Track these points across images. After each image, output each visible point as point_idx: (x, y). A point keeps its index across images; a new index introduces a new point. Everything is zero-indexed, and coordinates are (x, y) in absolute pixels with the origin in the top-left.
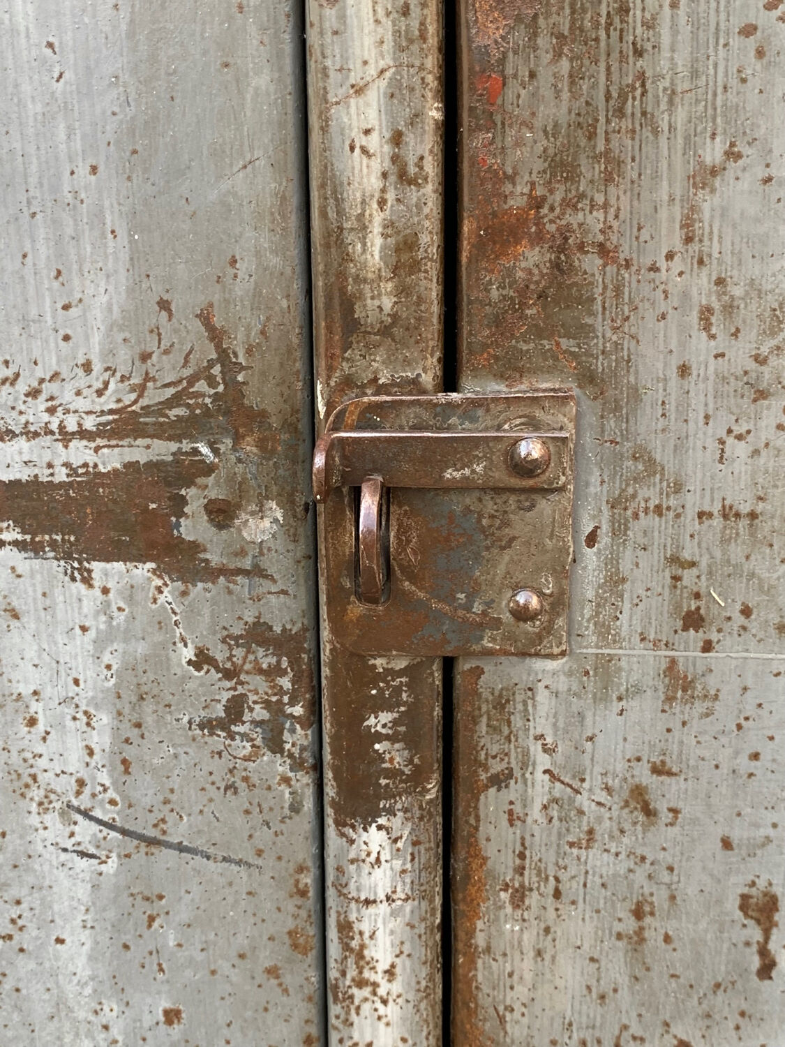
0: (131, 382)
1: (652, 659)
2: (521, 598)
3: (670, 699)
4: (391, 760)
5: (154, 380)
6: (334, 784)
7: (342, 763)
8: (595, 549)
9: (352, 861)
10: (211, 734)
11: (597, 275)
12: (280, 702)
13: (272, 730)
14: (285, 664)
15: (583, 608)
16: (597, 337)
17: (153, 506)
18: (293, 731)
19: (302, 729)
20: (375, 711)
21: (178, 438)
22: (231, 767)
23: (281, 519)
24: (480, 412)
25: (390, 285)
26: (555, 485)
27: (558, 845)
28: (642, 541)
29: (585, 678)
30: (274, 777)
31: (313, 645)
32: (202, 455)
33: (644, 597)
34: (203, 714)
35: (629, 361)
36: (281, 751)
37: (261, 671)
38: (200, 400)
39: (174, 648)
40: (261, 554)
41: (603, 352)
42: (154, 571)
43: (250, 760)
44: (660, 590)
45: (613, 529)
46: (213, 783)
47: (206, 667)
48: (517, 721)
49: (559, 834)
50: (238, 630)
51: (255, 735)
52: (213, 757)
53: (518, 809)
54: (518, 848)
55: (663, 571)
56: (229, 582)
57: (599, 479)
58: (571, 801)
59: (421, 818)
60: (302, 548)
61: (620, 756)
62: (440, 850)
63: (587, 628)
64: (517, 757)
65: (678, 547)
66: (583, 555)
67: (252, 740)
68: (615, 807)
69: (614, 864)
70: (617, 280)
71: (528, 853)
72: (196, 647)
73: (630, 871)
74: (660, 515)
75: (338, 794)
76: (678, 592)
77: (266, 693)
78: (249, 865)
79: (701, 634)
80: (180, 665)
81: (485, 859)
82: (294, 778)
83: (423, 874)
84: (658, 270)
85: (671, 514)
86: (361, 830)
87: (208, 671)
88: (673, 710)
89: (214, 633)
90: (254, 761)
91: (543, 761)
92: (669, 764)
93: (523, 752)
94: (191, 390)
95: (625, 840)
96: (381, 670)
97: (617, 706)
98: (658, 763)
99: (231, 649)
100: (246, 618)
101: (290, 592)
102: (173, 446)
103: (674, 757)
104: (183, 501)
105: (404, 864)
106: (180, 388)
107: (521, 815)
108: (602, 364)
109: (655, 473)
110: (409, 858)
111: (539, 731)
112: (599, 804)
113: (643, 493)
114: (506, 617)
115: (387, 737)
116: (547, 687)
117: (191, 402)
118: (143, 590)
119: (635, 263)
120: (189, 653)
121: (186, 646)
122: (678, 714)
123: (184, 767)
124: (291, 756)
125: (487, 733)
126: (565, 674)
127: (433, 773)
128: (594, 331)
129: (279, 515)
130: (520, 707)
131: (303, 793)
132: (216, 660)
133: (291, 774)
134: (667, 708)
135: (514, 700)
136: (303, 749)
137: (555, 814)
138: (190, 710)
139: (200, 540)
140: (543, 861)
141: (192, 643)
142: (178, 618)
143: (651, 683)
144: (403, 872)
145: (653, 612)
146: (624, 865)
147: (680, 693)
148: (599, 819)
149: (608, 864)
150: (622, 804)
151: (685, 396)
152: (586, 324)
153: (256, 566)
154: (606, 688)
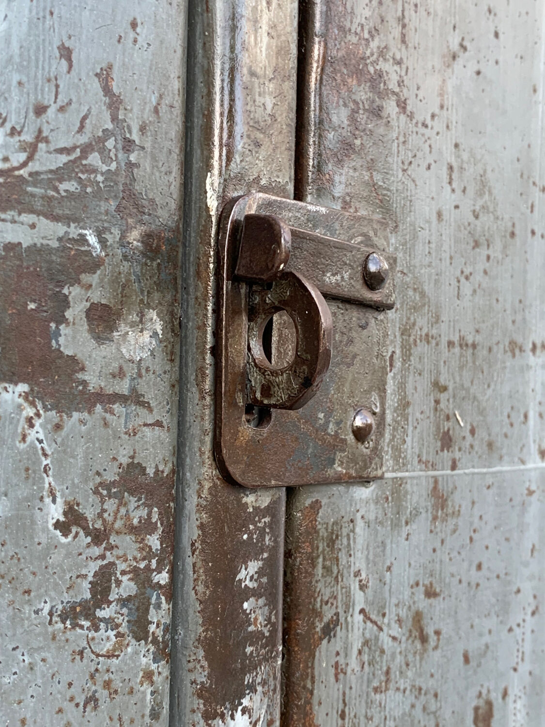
0: (22, 138)
1: (424, 480)
3: (434, 519)
4: (255, 621)
5: (47, 140)
8: (392, 374)
10: (75, 625)
11: (395, 120)
12: (148, 568)
13: (138, 609)
14: (155, 517)
16: (394, 176)
17: (32, 306)
18: (158, 606)
19: (167, 601)
20: (246, 560)
21: (67, 220)
22: (93, 669)
23: (160, 332)
24: (337, 226)
26: (389, 301)
27: (367, 694)
28: (418, 366)
29: (386, 505)
30: (136, 676)
32: (89, 245)
33: (420, 421)
34: (66, 597)
35: (411, 201)
36: (146, 636)
37: (133, 530)
38: (92, 176)
39: (41, 505)
40: (140, 375)
42: (26, 396)
43: (113, 656)
44: (428, 413)
45: (403, 355)
46: (72, 699)
47: (74, 529)
48: (343, 558)
49: (369, 680)
50: (111, 476)
51: (120, 621)
52: (73, 660)
53: (341, 659)
54: (341, 707)
55: (430, 395)
56: (106, 411)
58: (377, 640)
59: (275, 690)
60: (176, 371)
61: (407, 583)
63: (387, 453)
64: (342, 599)
65: (437, 372)
67: (118, 626)
68: (403, 639)
69: (403, 703)
70: (405, 128)
71: (347, 710)
72: (66, 503)
73: (413, 706)
74: (428, 342)
76: (438, 414)
79: (450, 454)
80: (45, 530)
82: (156, 671)
84: (427, 127)
85: (434, 342)
87: (76, 535)
88: (437, 530)
89: (86, 480)
90: (118, 656)
91: (359, 600)
92: (434, 585)
93: (346, 592)
94: (84, 162)
95: (409, 673)
96: (251, 510)
97: (405, 531)
98: (429, 585)
99: (103, 502)
100: (121, 459)
101: (165, 423)
102: (60, 229)
104: (64, 303)
106: (72, 157)
107: (344, 666)
108: (396, 200)
109: (425, 305)
111: (357, 566)
112: (394, 638)
113: (419, 322)
114: (351, 438)
115: (254, 592)
116: (362, 517)
117: (83, 177)
118: (11, 423)
119: (415, 116)
120: (56, 512)
121: (54, 501)
122: (439, 534)
123: (39, 681)
125: (323, 576)
126: (373, 502)
128: (392, 169)
129: (159, 327)
130: (345, 541)
131: (163, 691)
132: (86, 519)
133: (154, 667)
134: (433, 528)
135: (341, 535)
136: (166, 629)
137: (366, 658)
138: (52, 594)
139: (79, 356)
140: (357, 716)
141: (62, 496)
142: (48, 461)
143: (424, 504)
145: (425, 434)
146: (408, 701)
147: (440, 512)
148: (394, 655)
149: (399, 704)
150: (408, 634)
151: (440, 238)
152: (389, 162)
153: (133, 390)
154: (398, 513)
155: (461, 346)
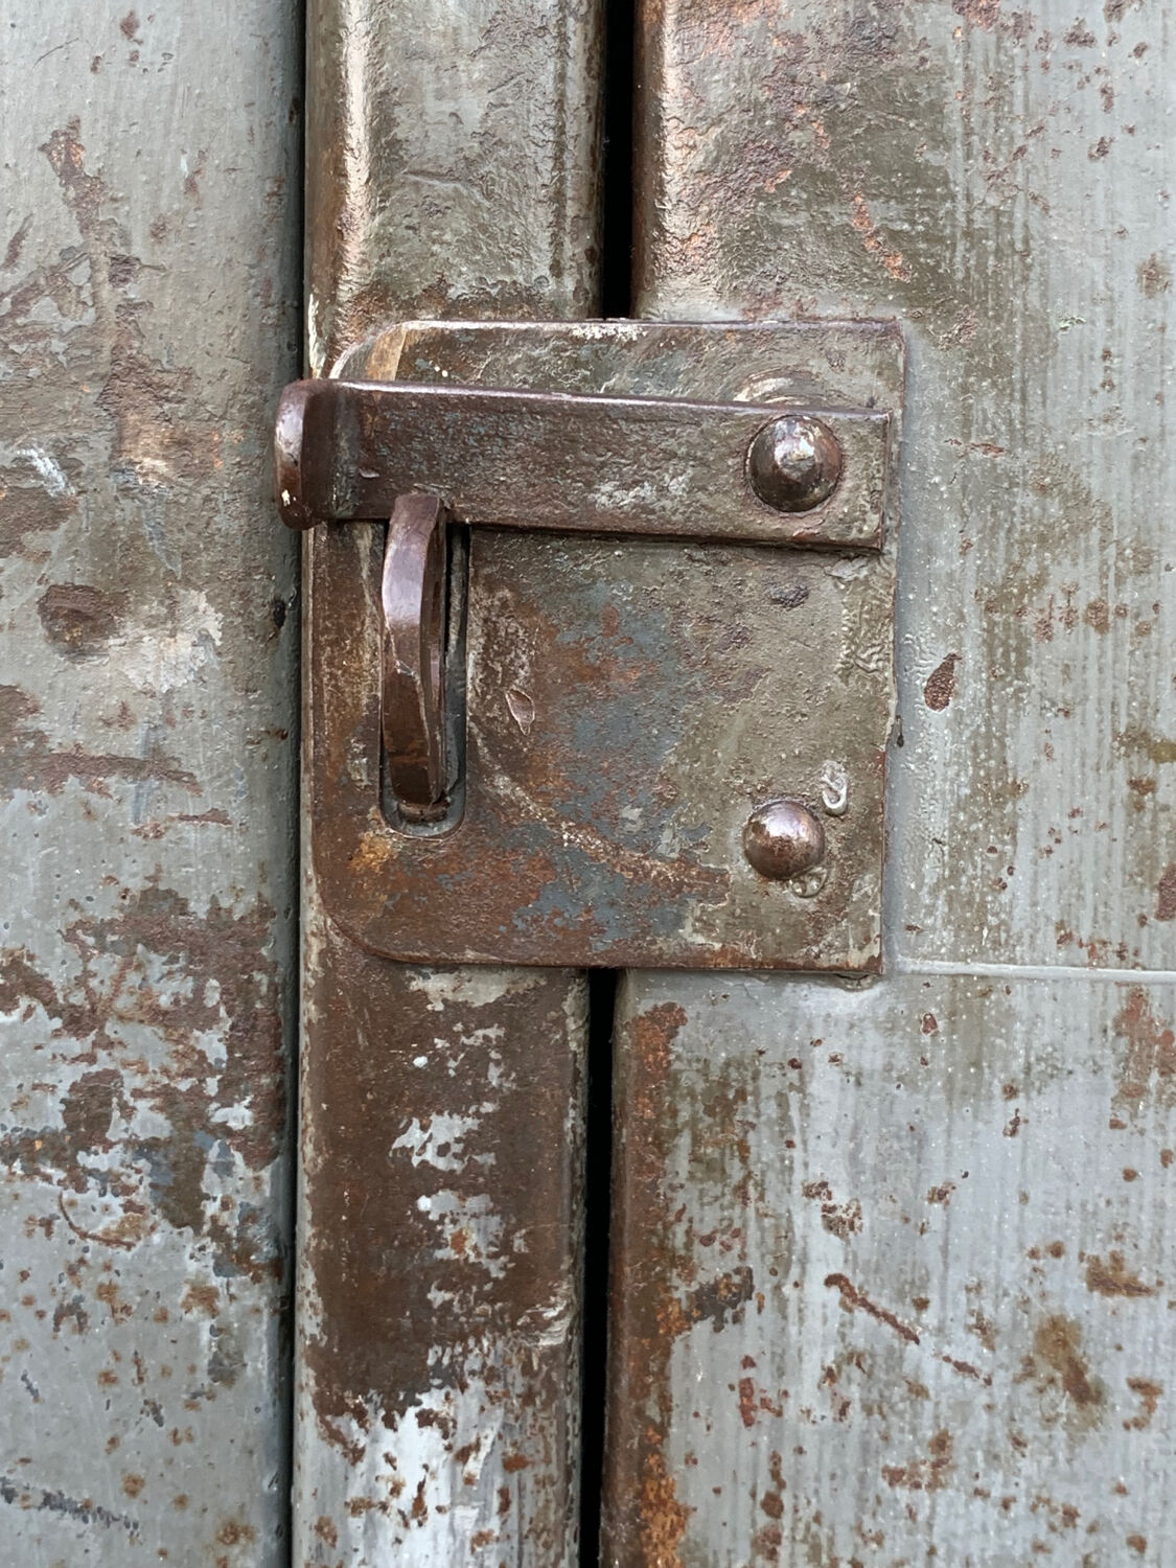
1: (1086, 989)
2: (778, 826)
3: (1132, 1093)
4: (458, 1242)
6: (318, 1301)
7: (339, 1246)
8: (947, 712)
9: (356, 1507)
10: (31, 1173)
11: (951, 49)
12: (197, 1093)
13: (175, 1166)
14: (213, 997)
15: (922, 861)
16: (953, 197)
18: (225, 1169)
19: (248, 1161)
20: (423, 1108)
22: (73, 1258)
23: (217, 635)
24: (683, 364)
25: (479, 69)
26: (854, 534)
27: (862, 1479)
28: (1064, 692)
29: (926, 1038)
30: (175, 1288)
31: (283, 954)
32: (38, 476)
33: (1065, 834)
34: (12, 1120)
35: (1026, 252)
36: (196, 1222)
37: (158, 1016)
38: (41, 344)
40: (169, 721)
41: (967, 234)
43: (119, 1243)
44: (1103, 815)
45: (993, 663)
46: (29, 1301)
47: (24, 1002)
48: (763, 1147)
49: (865, 1448)
50: (104, 909)
51: (134, 1180)
52: (30, 1233)
53: (763, 1378)
54: (765, 1485)
55: (1111, 767)
56: (90, 789)
57: (958, 539)
58: (895, 1359)
59: (528, 1398)
60: (260, 710)
61: (1012, 1240)
62: (574, 1489)
63: (931, 910)
64: (763, 1241)
65: (1144, 705)
66: (922, 726)
67: (127, 1190)
68: (1000, 1377)
69: (999, 1530)
70: (998, 63)
71: (786, 1498)
73: (1039, 1548)
74: (1102, 627)
75: (325, 1327)
76: (1147, 819)
77: (165, 1071)
78: (108, 1518)
81: (683, 1513)
82: (222, 1291)
83: (529, 1547)
84: (1090, 42)
85: (1128, 626)
86: (379, 1424)
87: (29, 1012)
88: (1140, 1123)
89: (47, 914)
90: (129, 1246)
91: (825, 1253)
92: (1130, 1264)
93: (777, 1227)
94: (20, 321)
95: (1027, 1466)
96: (440, 1007)
97: (1002, 1111)
98: (1106, 1261)
99: (86, 958)
100: (127, 881)
101: (232, 816)
103: (1144, 1245)
105: (483, 1518)
107: (772, 1395)
108: (965, 260)
109: (1088, 526)
110: (496, 1502)
111: (816, 1173)
112: (962, 1367)
113: (1062, 573)
114: (740, 869)
115: (449, 1181)
116: (834, 1059)
117: (20, 349)
119: (1037, 23)
122: (1151, 1135)
124: (218, 1233)
125: (692, 1176)
126: (877, 1026)
127: (560, 1278)
128: (946, 182)
129: (213, 624)
130: (770, 1109)
131: (244, 1333)
132: (49, 985)
133: (216, 1282)
134: (1124, 1117)
135: (756, 1093)
136: (249, 1216)
137: (854, 1393)
139: (26, 686)
140: (825, 1521)
143: (1084, 1051)
144: (481, 1538)
145: (1087, 870)
146: (1023, 1531)
147: (1154, 1079)
148: (963, 1409)
149: (985, 1530)
150: (1019, 1368)
151: (1157, 337)
152: (928, 165)
153: (155, 751)
154: (977, 1064)
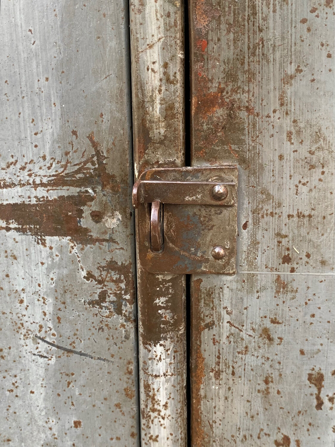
0: (61, 164)
1: (270, 276)
2: (217, 250)
3: (278, 292)
4: (165, 317)
5: (70, 163)
6: (143, 327)
7: (145, 318)
8: (246, 230)
9: (150, 359)
10: (93, 307)
11: (246, 119)
12: (121, 293)
13: (117, 305)
14: (122, 278)
15: (242, 255)
16: (246, 144)
17: (70, 214)
18: (126, 305)
19: (129, 304)
20: (159, 296)
21: (80, 186)
22: (101, 320)
23: (121, 219)
24: (200, 174)
25: (163, 124)
26: (229, 204)
27: (233, 353)
28: (265, 227)
29: (243, 284)
30: (118, 325)
31: (134, 270)
32: (89, 193)
33: (267, 250)
34: (90, 298)
35: (259, 154)
36: (121, 314)
37: (113, 281)
38: (89, 171)
39: (78, 271)
40: (113, 233)
41: (249, 150)
42: (70, 240)
43: (108, 317)
44: (273, 247)
45: (254, 222)
46: (94, 327)
47: (91, 279)
48: (216, 301)
49: (234, 348)
50: (104, 264)
51: (111, 307)
52: (94, 316)
53: (217, 338)
54: (217, 354)
55: (274, 239)
56: (100, 244)
57: (248, 202)
58: (238, 334)
59: (178, 341)
60: (129, 231)
61: (258, 315)
62: (186, 355)
63: (244, 263)
64: (216, 316)
65: (280, 229)
66: (242, 233)
67: (110, 309)
68: (256, 337)
69: (256, 361)
70: (254, 121)
71: (221, 356)
72: (87, 271)
73: (263, 364)
74: (273, 216)
75: (144, 331)
76: (280, 248)
77: (115, 290)
78: (108, 361)
79: (290, 265)
80: (81, 278)
81: (204, 359)
82: (126, 325)
83: (178, 365)
84: (270, 117)
85: (277, 216)
86: (153, 346)
87: (92, 281)
88: (279, 297)
89: (94, 265)
90: (110, 318)
91: (227, 318)
92: (278, 319)
93: (218, 314)
94: (85, 167)
95: (261, 351)
96: (161, 280)
97: (256, 295)
98: (274, 319)
99: (101, 272)
100: (107, 259)
101: (124, 248)
102: (78, 189)
103: (280, 316)
104: (82, 211)
105: (171, 360)
106: (81, 166)
107: (218, 340)
108: (248, 155)
109: (270, 199)
110: (173, 358)
111: (225, 305)
112: (250, 336)
113: (266, 207)
114: (211, 258)
115: (163, 308)
116: (228, 287)
117: (85, 171)
118: (66, 248)
119: (261, 114)
120: (84, 273)
121: (83, 270)
122: (281, 298)
123: (82, 320)
124: (125, 316)
125: (204, 306)
126: (235, 282)
127: (182, 322)
128: (245, 142)
129: (120, 217)
130: (217, 295)
131: (130, 331)
132: (95, 276)
133: (125, 323)
134: (277, 296)
135: (215, 293)
136: (130, 313)
137: (232, 340)
138: (85, 296)
139: (89, 227)
140: (227, 360)
141: (86, 269)
142: (80, 259)
143: (270, 285)
144: (171, 363)
145: (270, 256)
146: (260, 361)
147: (282, 290)
148: (250, 342)
149: (254, 361)
150: (259, 336)
151: (282, 167)
152: (242, 139)
153: (111, 238)
154: (252, 288)
155: (299, 217)
